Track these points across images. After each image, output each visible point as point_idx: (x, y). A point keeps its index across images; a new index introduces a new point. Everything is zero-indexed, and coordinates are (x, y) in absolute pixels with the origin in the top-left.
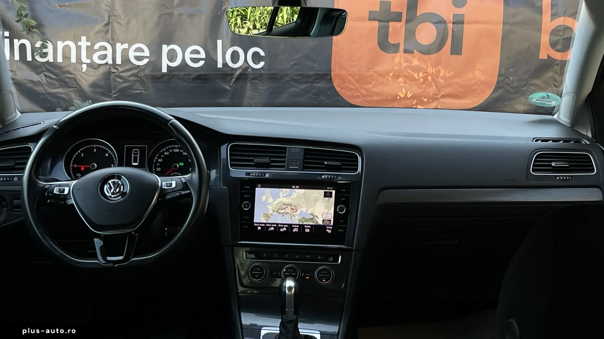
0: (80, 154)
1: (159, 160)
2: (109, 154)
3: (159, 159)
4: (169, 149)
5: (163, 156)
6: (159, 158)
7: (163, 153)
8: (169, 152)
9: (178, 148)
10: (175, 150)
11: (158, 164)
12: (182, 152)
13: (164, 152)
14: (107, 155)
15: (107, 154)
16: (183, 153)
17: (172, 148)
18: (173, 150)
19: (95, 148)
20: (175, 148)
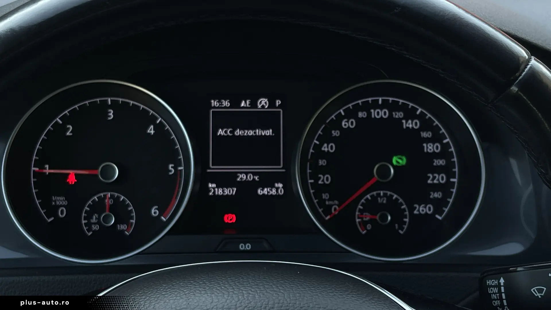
0: (60, 129)
1: (325, 148)
2: (159, 128)
3: (325, 145)
4: (357, 108)
5: (336, 133)
6: (323, 139)
7: (336, 124)
8: (358, 119)
9: (385, 105)
10: (374, 113)
11: (322, 162)
12: (400, 120)
13: (340, 118)
14: (151, 131)
15: (152, 127)
16: (404, 121)
17: (366, 107)
18: (370, 114)
19: (110, 107)
20: (375, 105)
